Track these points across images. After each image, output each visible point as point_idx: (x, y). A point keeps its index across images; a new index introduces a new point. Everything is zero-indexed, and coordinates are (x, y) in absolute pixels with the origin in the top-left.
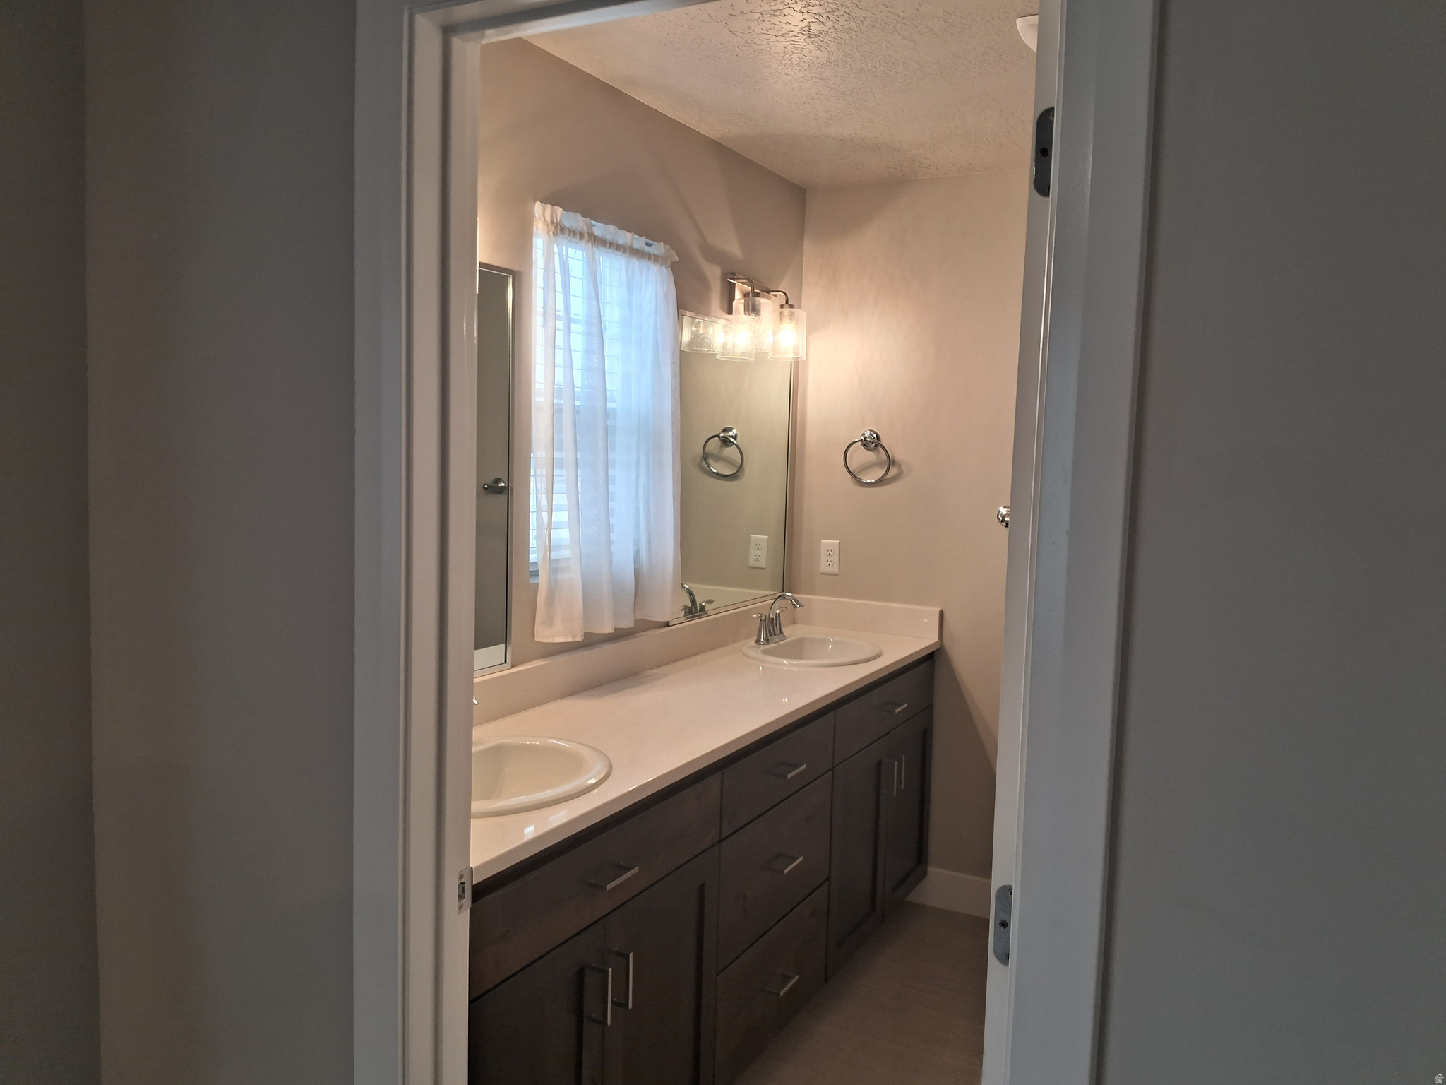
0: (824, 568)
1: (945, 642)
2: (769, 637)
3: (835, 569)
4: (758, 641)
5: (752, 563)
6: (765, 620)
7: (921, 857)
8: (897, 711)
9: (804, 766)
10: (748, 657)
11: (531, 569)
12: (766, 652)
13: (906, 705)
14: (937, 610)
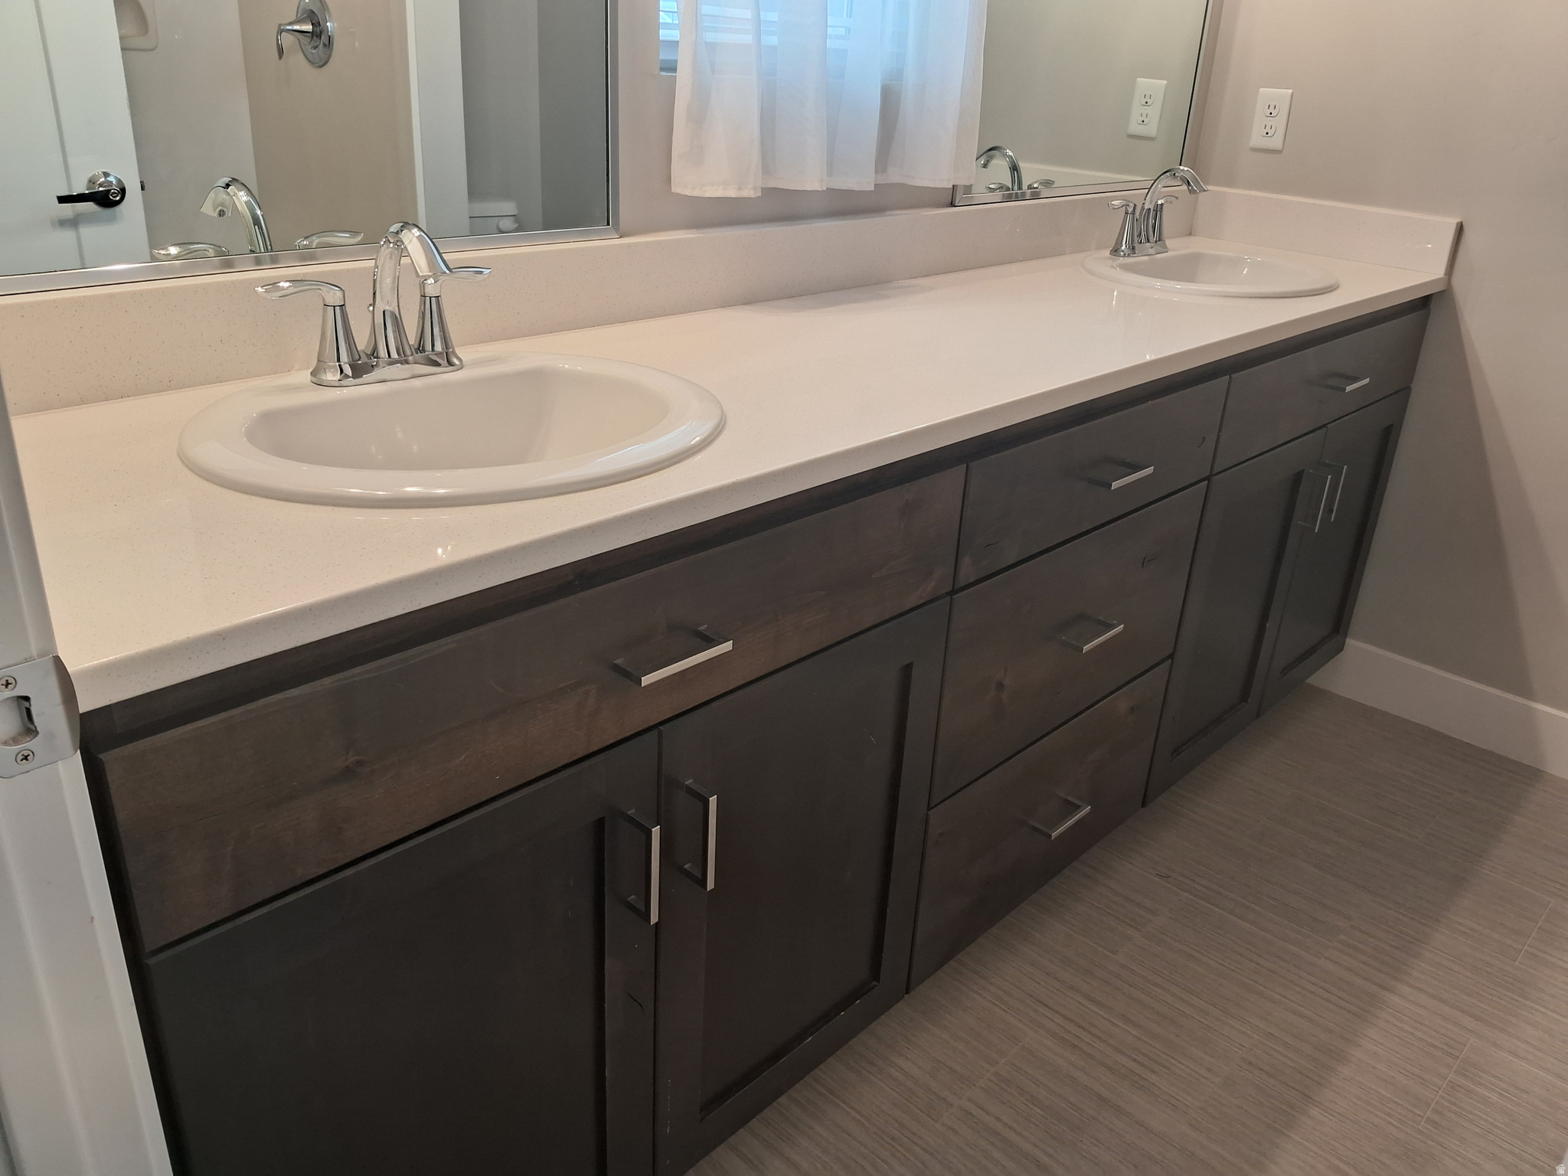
0: (1257, 139)
1: (1457, 282)
2: (1137, 245)
3: (1276, 142)
4: (1115, 251)
5: (1135, 128)
6: (1134, 213)
7: (1339, 625)
8: (1349, 389)
9: (1150, 470)
10: (1091, 273)
11: (664, 56)
12: (1126, 268)
13: (1367, 381)
14: (1452, 222)
